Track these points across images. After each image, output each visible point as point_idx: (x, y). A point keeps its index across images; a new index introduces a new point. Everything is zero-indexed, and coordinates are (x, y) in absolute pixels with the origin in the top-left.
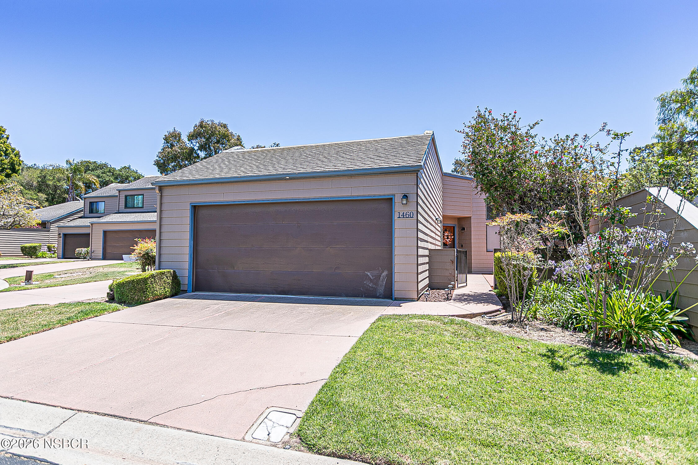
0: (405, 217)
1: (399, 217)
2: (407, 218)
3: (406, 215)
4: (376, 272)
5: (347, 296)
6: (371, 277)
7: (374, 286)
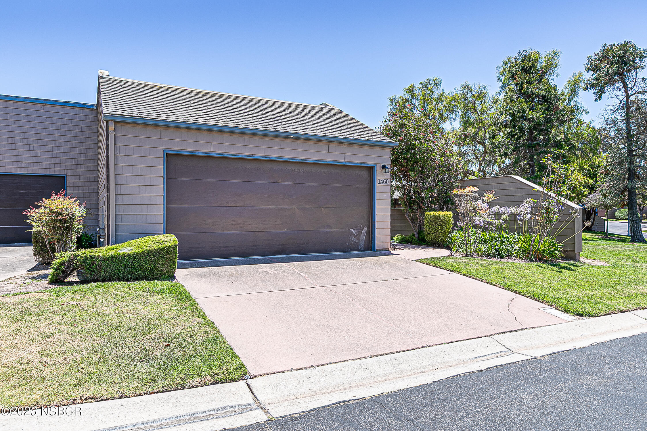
0: (383, 183)
1: (379, 183)
2: (384, 184)
3: (384, 181)
4: (358, 229)
5: (336, 251)
6: (355, 233)
7: (357, 241)
